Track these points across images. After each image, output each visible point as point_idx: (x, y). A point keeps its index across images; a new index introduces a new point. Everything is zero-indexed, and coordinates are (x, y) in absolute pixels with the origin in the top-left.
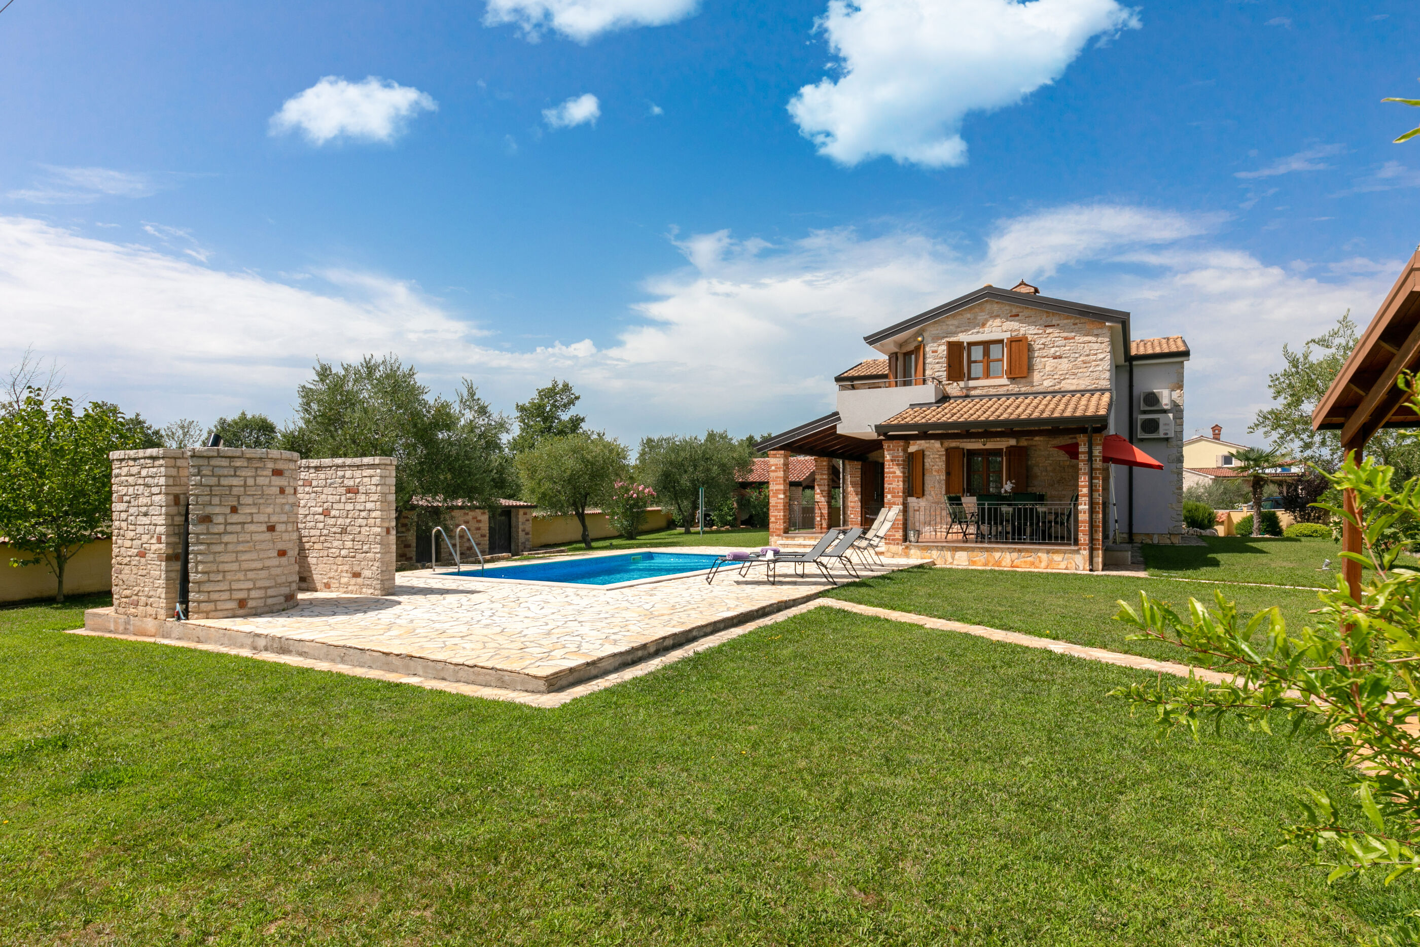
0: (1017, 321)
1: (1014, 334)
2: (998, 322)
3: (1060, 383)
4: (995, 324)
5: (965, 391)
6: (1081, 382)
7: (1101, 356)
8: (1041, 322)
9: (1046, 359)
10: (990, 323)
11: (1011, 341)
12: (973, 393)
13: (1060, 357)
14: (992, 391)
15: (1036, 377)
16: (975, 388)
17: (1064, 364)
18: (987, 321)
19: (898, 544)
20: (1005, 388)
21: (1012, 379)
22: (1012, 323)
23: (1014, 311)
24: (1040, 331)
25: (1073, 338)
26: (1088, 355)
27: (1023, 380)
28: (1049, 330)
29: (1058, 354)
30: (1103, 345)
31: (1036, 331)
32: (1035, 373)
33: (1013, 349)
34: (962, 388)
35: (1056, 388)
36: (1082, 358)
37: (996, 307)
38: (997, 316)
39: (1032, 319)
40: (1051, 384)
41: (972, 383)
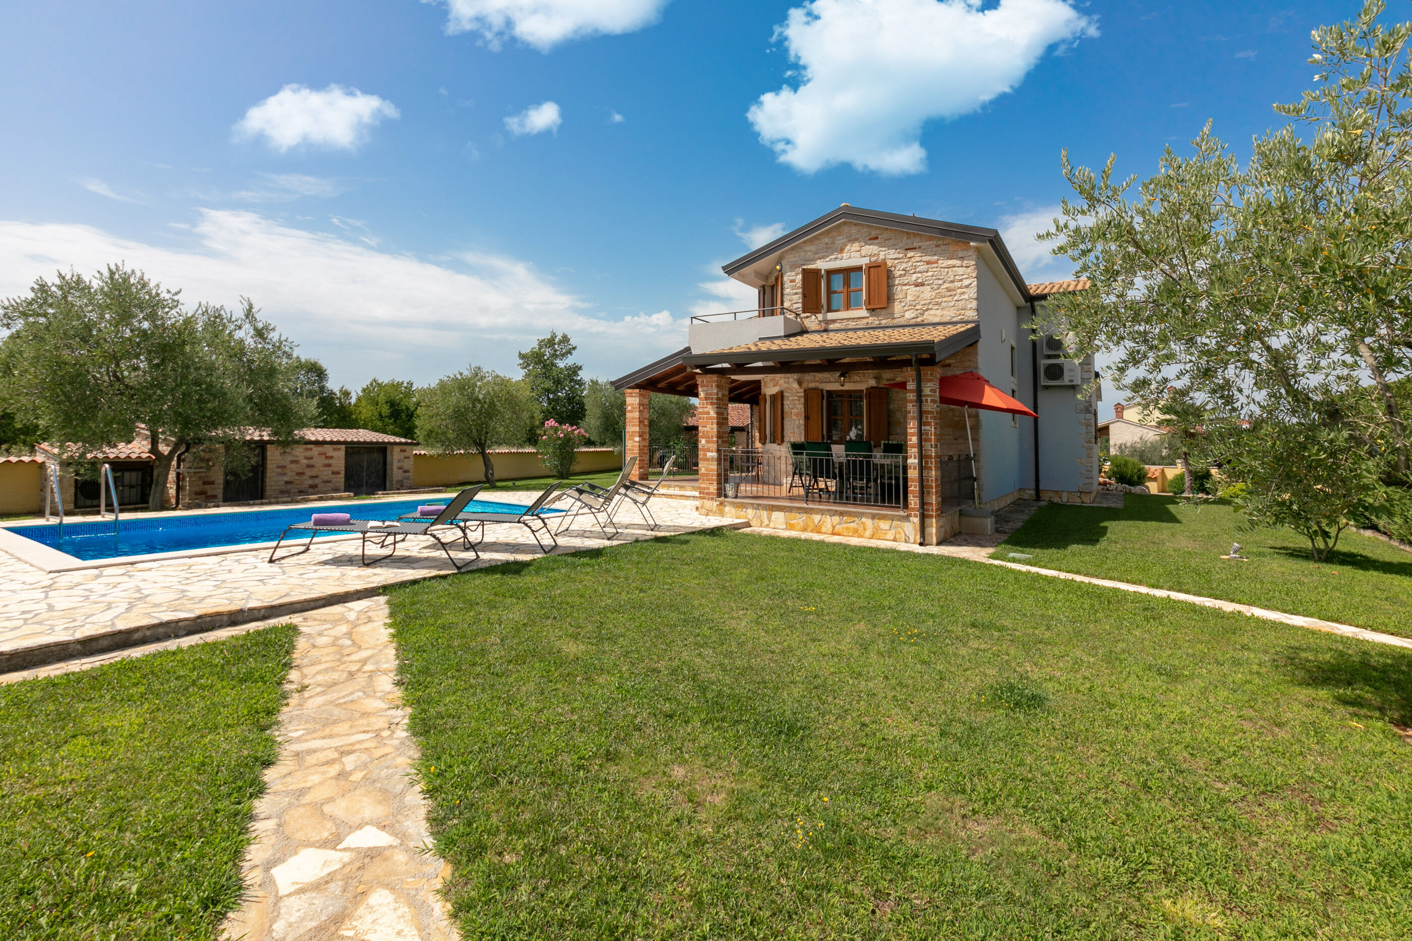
0: (875, 244)
1: (873, 259)
2: (856, 246)
3: (922, 314)
4: (853, 249)
5: (823, 325)
6: (946, 313)
7: (966, 282)
8: (901, 245)
9: (907, 287)
10: (848, 247)
11: (870, 268)
12: (832, 326)
13: (922, 285)
14: (852, 324)
15: (897, 307)
16: (834, 321)
17: (927, 293)
18: (845, 245)
19: (712, 499)
20: (865, 321)
21: (872, 310)
22: (871, 247)
23: (874, 233)
24: (901, 256)
25: (936, 262)
26: (952, 282)
27: (884, 312)
28: (910, 254)
29: (920, 281)
30: (969, 270)
31: (896, 256)
32: (896, 304)
33: (872, 276)
34: (820, 321)
35: (919, 320)
36: (946, 285)
37: (854, 230)
38: (856, 240)
39: (892, 242)
40: (913, 315)
41: (831, 316)
